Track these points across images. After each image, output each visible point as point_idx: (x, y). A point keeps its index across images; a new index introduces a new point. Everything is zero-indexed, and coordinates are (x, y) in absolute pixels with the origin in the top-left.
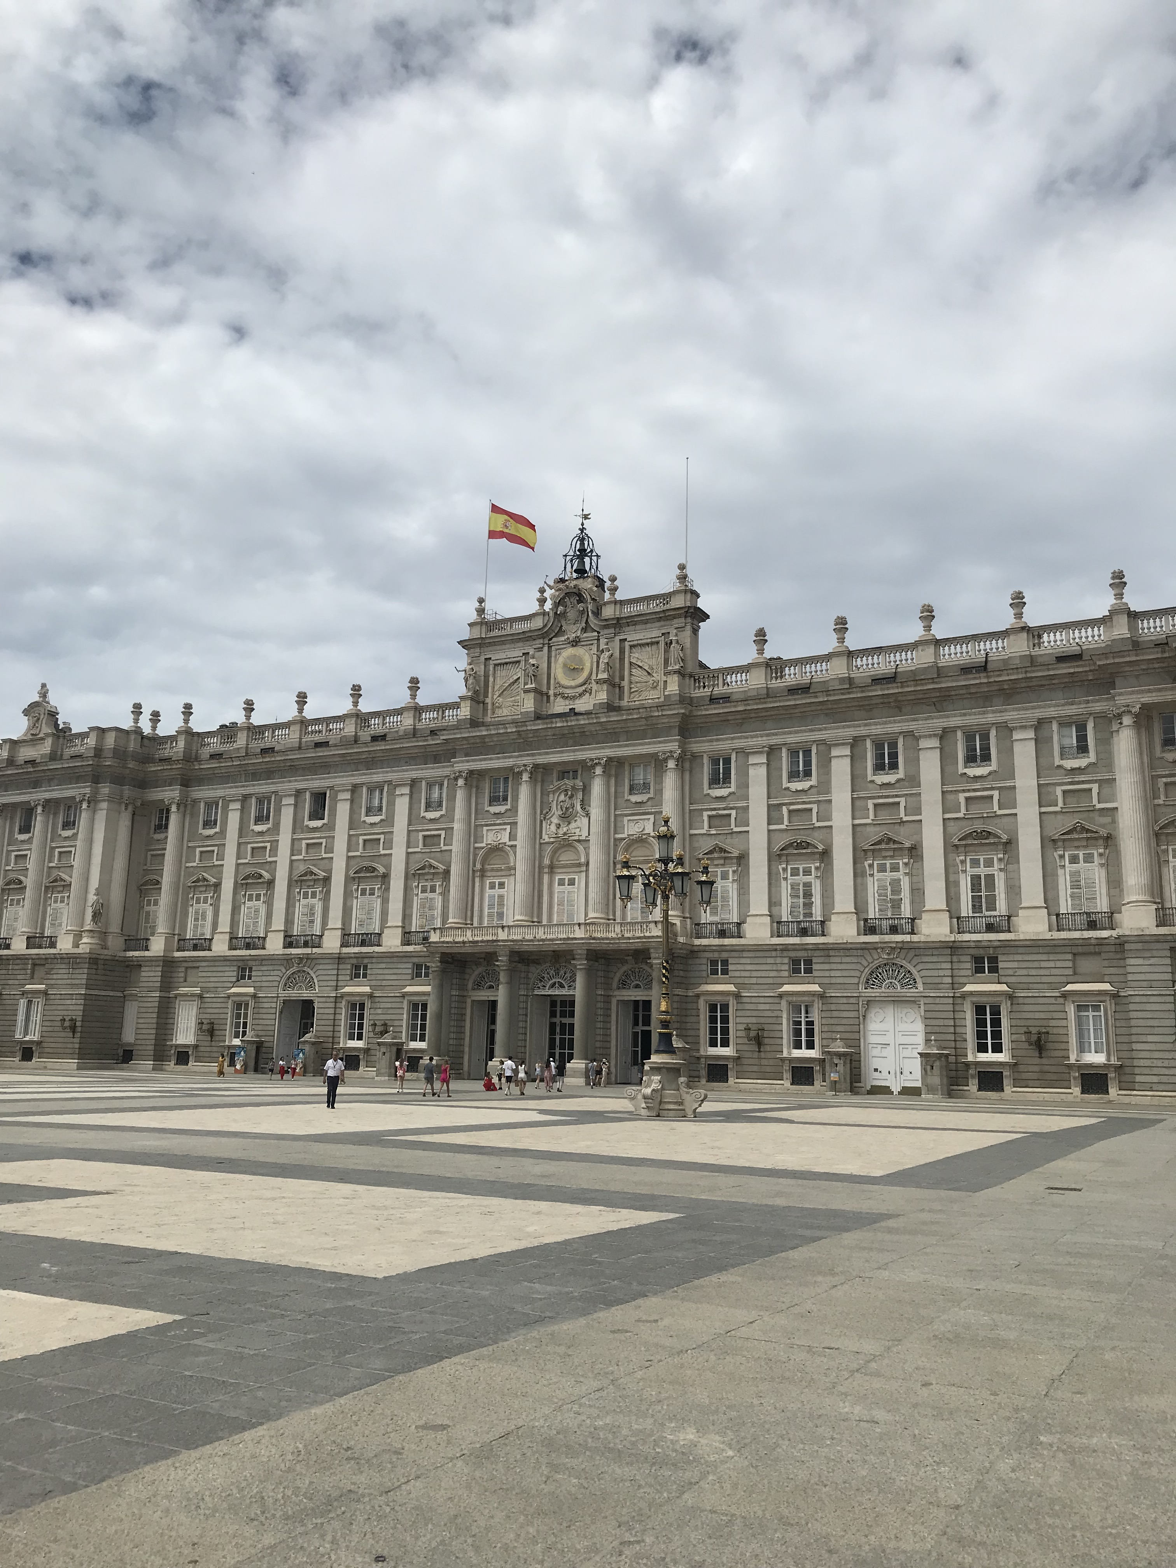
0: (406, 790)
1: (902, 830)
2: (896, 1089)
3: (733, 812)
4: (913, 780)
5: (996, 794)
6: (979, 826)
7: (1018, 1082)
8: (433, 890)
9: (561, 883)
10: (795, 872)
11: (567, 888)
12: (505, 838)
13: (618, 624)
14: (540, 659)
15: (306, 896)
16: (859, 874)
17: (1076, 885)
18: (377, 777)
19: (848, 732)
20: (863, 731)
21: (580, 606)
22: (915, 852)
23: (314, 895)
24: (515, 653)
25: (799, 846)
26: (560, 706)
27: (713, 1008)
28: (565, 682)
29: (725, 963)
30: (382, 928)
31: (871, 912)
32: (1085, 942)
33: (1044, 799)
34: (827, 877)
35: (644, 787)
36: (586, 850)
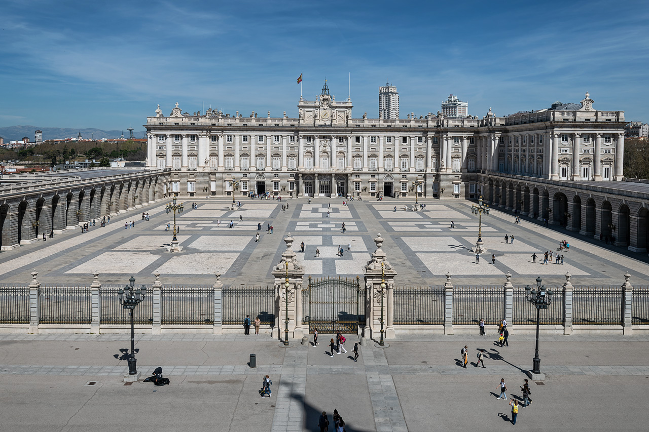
0: (285, 137)
1: (392, 153)
3: (360, 148)
4: (394, 144)
6: (404, 154)
7: (408, 195)
8: (293, 159)
9: (324, 159)
11: (325, 160)
13: (336, 107)
14: (317, 111)
15: (260, 159)
16: (384, 160)
17: (419, 164)
18: (277, 133)
19: (383, 135)
20: (386, 135)
21: (328, 102)
22: (394, 157)
23: (262, 159)
24: (312, 109)
25: (373, 155)
26: (322, 123)
28: (324, 118)
29: (359, 175)
30: (282, 167)
31: (386, 167)
32: (420, 174)
33: (415, 150)
34: (378, 161)
35: (342, 141)
36: (330, 153)
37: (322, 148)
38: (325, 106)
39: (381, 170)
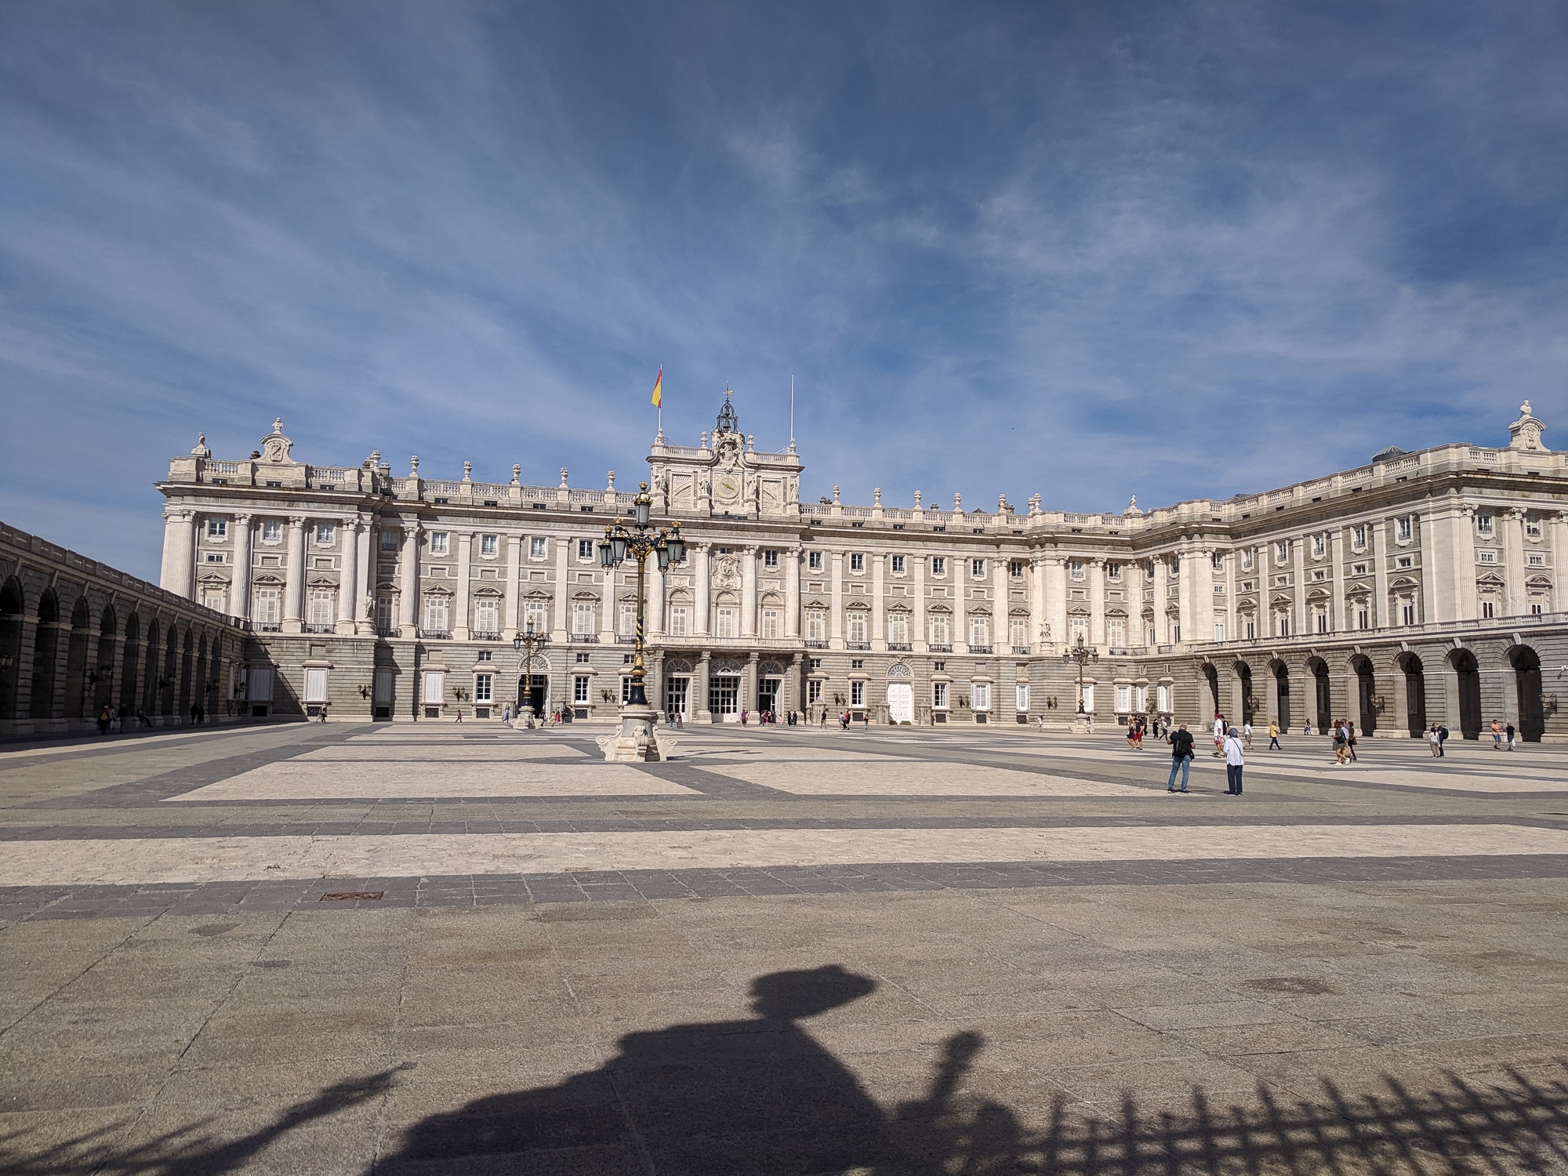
1: (905, 600)
2: (899, 722)
3: (823, 583)
4: (910, 578)
5: (946, 588)
6: (938, 603)
7: (952, 719)
8: (634, 610)
9: (722, 613)
10: (855, 617)
11: (727, 616)
12: (686, 583)
13: (756, 467)
15: (533, 607)
16: (885, 621)
17: (977, 633)
18: (588, 534)
19: (883, 550)
20: (889, 550)
21: (733, 451)
22: (911, 612)
23: (540, 607)
24: (688, 469)
25: (859, 604)
26: (719, 510)
27: (813, 684)
28: (722, 494)
29: (819, 661)
30: (598, 631)
31: (891, 640)
32: (982, 658)
33: (967, 595)
34: (870, 621)
35: (774, 563)
36: (740, 596)
37: (718, 581)
38: (726, 464)
39: (879, 647)
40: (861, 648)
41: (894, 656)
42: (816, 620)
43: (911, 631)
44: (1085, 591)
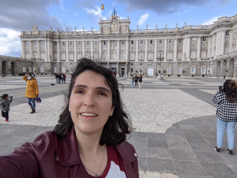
0: (92, 42)
1: (153, 50)
2: (150, 76)
3: (134, 47)
4: (154, 45)
6: (160, 50)
9: (113, 55)
10: (141, 54)
12: (106, 49)
13: (120, 23)
16: (148, 55)
18: (88, 40)
19: (147, 39)
20: (149, 39)
21: (115, 20)
22: (154, 52)
24: (106, 25)
25: (142, 51)
26: (113, 33)
27: (131, 69)
28: (113, 30)
29: (133, 64)
31: (149, 59)
32: (170, 62)
33: (167, 48)
34: (144, 55)
35: (124, 44)
36: (117, 51)
37: (112, 48)
38: (114, 23)
39: (146, 61)
40: (142, 61)
41: (149, 62)
42: (132, 55)
43: (153, 57)
44: (196, 45)
